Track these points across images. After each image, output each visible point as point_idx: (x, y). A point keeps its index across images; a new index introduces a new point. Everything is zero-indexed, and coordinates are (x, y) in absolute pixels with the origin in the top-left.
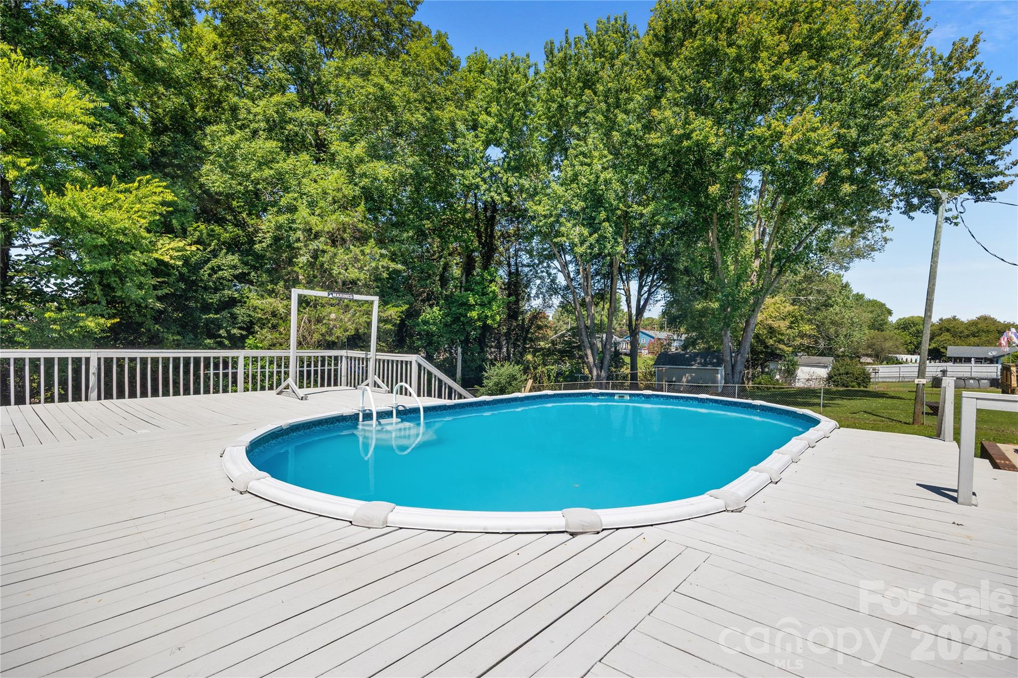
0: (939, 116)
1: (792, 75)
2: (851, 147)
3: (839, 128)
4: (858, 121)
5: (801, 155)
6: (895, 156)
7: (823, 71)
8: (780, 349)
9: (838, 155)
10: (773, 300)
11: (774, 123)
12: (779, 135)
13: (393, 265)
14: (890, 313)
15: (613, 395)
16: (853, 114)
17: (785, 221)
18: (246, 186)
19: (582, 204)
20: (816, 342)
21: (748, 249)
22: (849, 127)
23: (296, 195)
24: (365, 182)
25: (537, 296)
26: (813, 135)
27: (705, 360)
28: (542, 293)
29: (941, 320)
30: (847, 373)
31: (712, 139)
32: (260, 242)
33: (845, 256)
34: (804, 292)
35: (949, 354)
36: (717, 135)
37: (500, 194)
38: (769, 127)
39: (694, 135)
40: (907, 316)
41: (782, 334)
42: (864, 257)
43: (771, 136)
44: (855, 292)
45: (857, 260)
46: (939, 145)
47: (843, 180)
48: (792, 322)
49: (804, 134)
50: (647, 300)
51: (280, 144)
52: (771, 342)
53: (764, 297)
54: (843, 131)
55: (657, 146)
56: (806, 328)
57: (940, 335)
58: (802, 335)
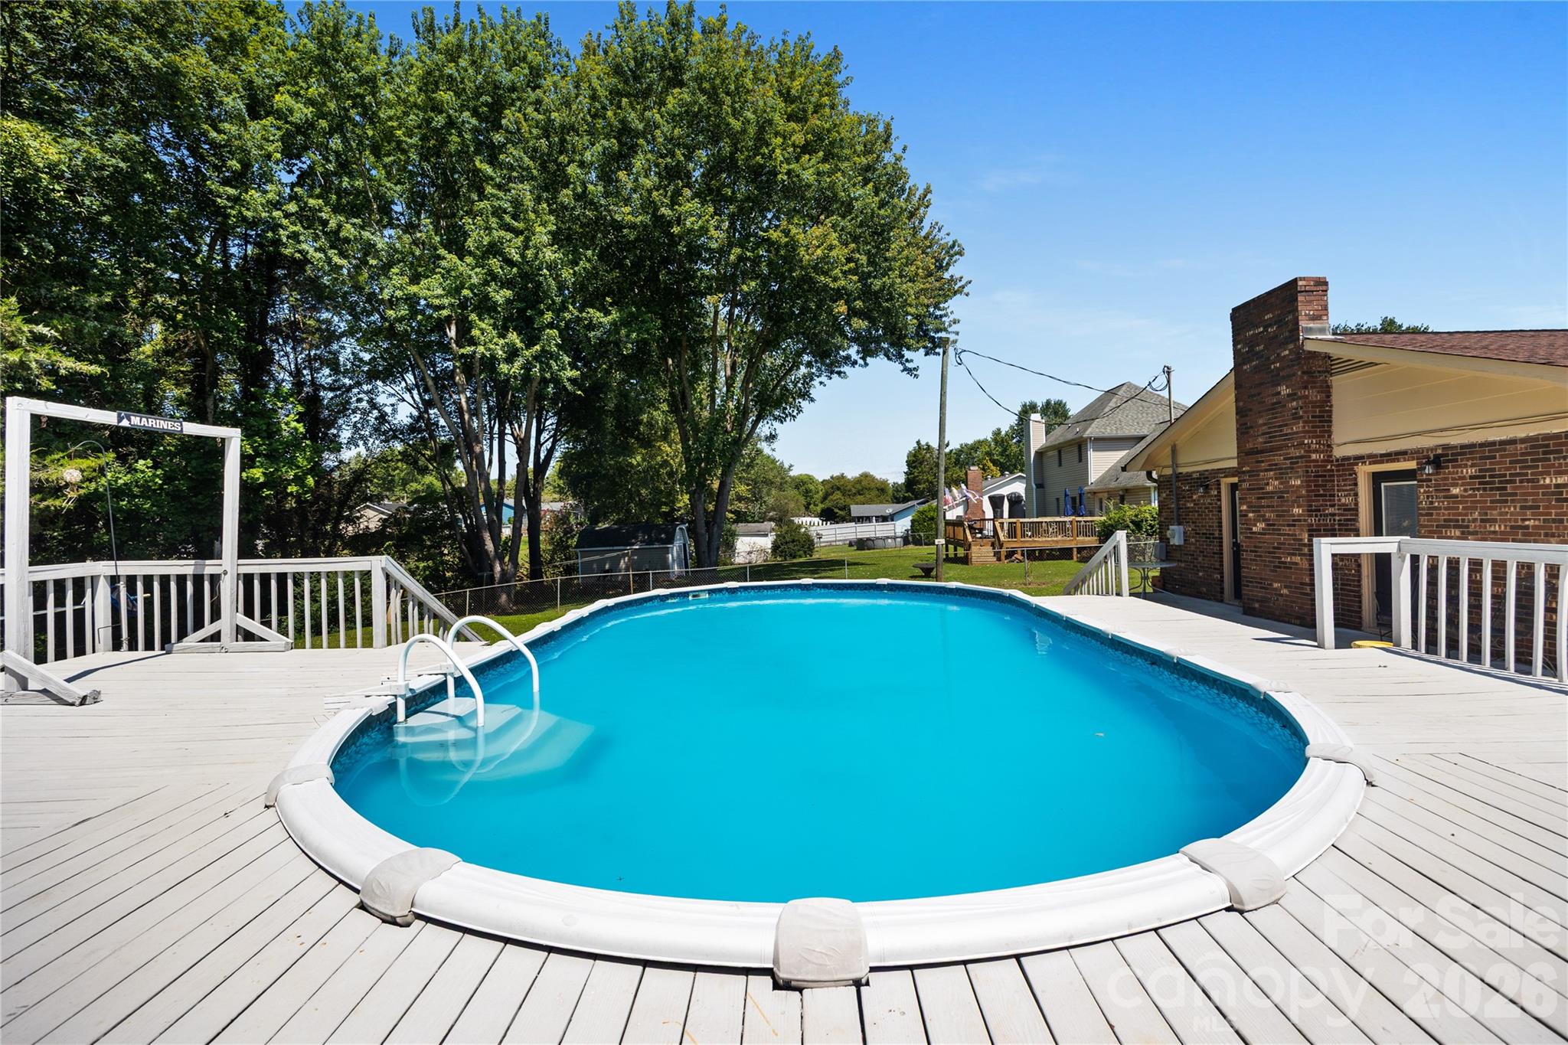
15: (686, 594)
25: (352, 442)
27: (649, 536)
28: (362, 437)
30: (793, 541)
35: (853, 514)
57: (832, 493)
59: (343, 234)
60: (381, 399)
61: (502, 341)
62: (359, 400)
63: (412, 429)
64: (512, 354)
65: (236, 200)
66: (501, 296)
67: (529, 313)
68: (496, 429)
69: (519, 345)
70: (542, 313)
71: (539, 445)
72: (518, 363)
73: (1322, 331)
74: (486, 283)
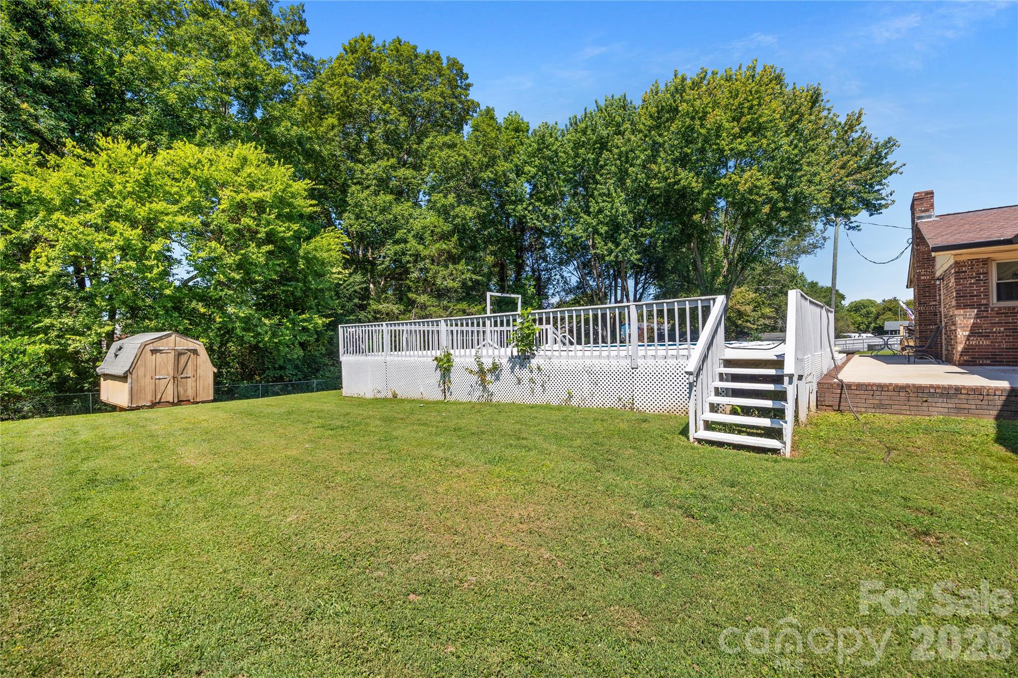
0: (840, 164)
1: (742, 147)
2: (783, 190)
3: (774, 178)
4: (786, 173)
5: (752, 195)
6: (810, 194)
7: (762, 144)
8: (748, 327)
9: (775, 195)
10: (739, 290)
11: (734, 177)
12: (737, 184)
13: (474, 277)
14: (843, 297)
16: (783, 168)
17: (744, 234)
18: (372, 227)
19: (606, 228)
20: (776, 322)
21: (720, 253)
22: (781, 178)
23: (405, 231)
24: (458, 221)
26: (759, 184)
29: (884, 301)
31: (694, 184)
32: (381, 264)
33: (794, 252)
34: (763, 283)
36: (697, 182)
37: (541, 221)
38: (730, 179)
39: (682, 182)
40: (858, 300)
41: (748, 316)
42: (809, 253)
43: (732, 184)
44: (809, 281)
45: (804, 256)
46: (840, 183)
47: (780, 209)
48: (756, 307)
49: (752, 183)
50: (642, 294)
51: (394, 197)
52: (740, 322)
53: (733, 287)
54: (776, 180)
55: (657, 188)
56: (767, 311)
57: (881, 313)
58: (763, 316)
59: (547, 214)
60: (565, 274)
61: (606, 247)
62: (555, 275)
63: (578, 288)
64: (610, 252)
65: (514, 210)
66: (603, 229)
67: (615, 235)
68: (613, 284)
69: (613, 247)
70: (620, 234)
71: (636, 291)
72: (614, 254)
73: (930, 216)
74: (598, 224)
